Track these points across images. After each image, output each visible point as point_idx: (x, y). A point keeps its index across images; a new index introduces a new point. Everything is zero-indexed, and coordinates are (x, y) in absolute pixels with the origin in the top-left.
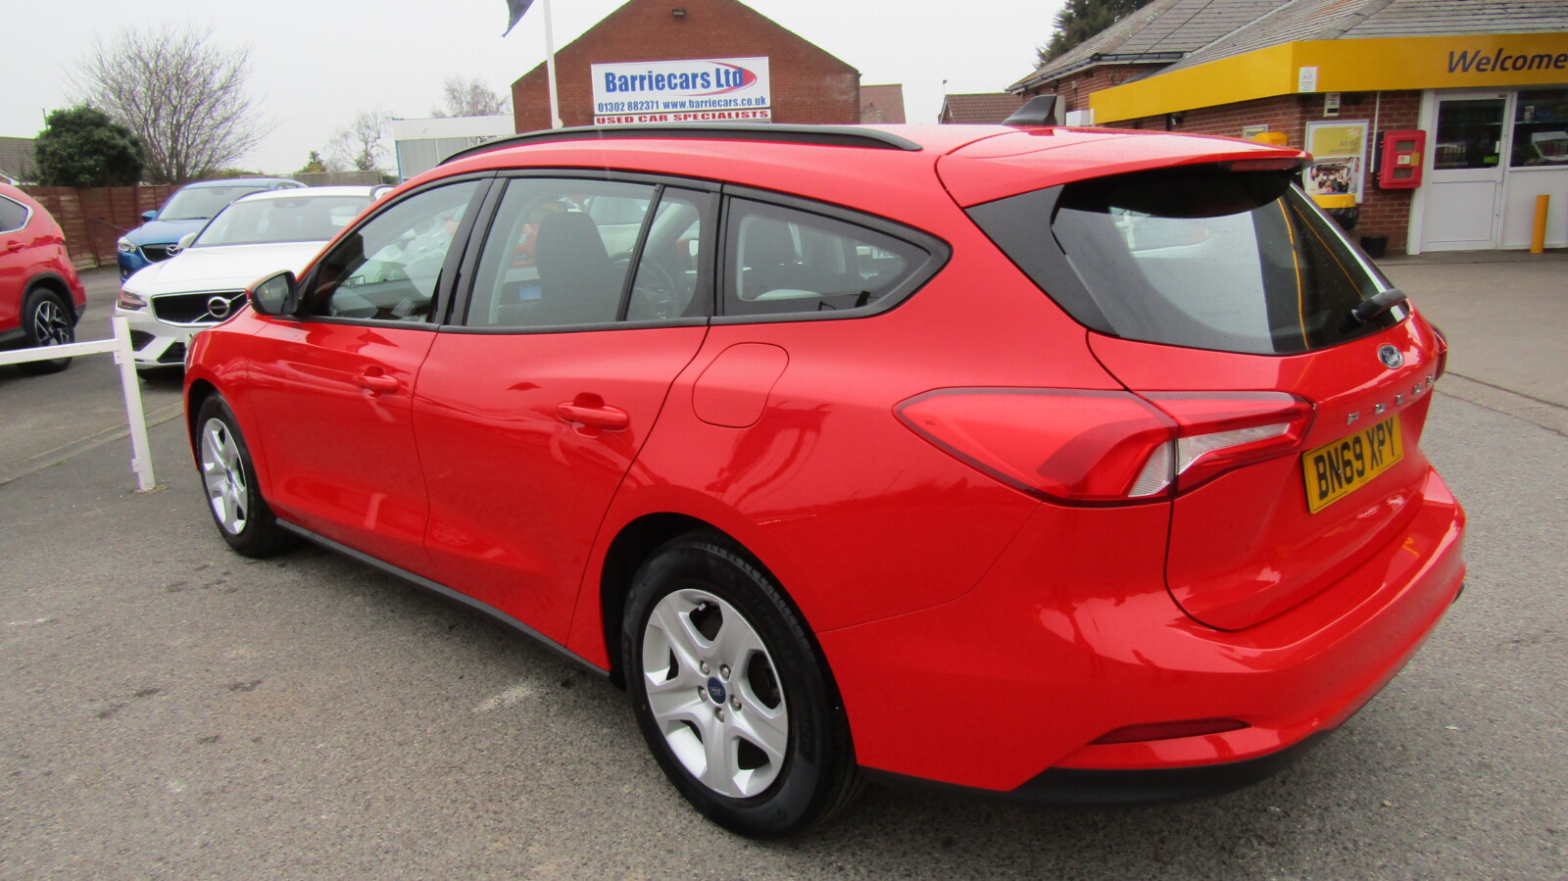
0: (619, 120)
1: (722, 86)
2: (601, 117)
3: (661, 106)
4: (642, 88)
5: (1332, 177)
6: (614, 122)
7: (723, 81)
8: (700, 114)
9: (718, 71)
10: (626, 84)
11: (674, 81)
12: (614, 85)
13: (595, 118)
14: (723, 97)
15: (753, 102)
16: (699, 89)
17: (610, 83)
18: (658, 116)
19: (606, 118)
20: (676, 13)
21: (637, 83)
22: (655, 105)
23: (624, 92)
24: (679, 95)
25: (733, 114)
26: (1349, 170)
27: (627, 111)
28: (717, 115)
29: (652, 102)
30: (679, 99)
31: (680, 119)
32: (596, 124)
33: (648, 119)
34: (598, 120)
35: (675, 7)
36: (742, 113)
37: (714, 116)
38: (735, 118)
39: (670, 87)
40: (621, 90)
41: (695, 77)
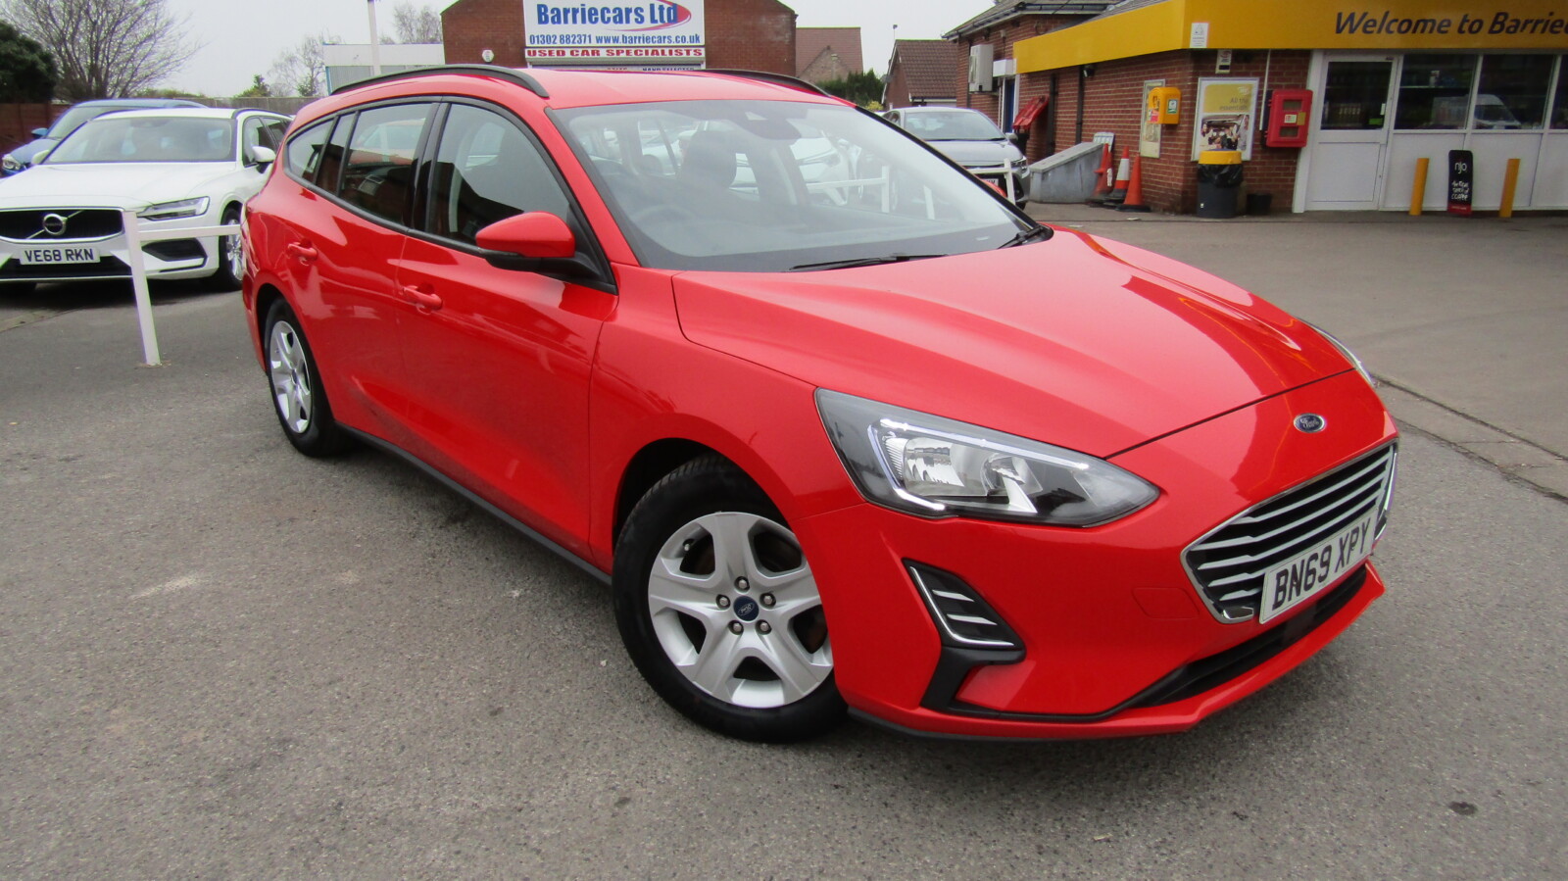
0: (550, 53)
1: (656, 22)
2: (532, 50)
3: (594, 40)
4: (575, 21)
5: (1222, 134)
6: (545, 54)
7: (657, 17)
8: (633, 50)
9: (652, 6)
10: (558, 17)
11: (607, 15)
12: (547, 17)
13: (526, 50)
14: (657, 33)
15: (688, 39)
16: (633, 25)
17: (542, 15)
18: (590, 50)
19: (537, 50)
21: (570, 16)
22: (588, 39)
23: (557, 25)
24: (612, 30)
25: (667, 51)
26: (1238, 127)
27: (559, 44)
28: (650, 52)
29: (585, 36)
30: (612, 34)
31: (613, 54)
32: (527, 56)
33: (580, 53)
34: (529, 52)
36: (676, 51)
37: (647, 52)
38: (668, 55)
39: (603, 21)
40: (553, 22)
41: (628, 11)
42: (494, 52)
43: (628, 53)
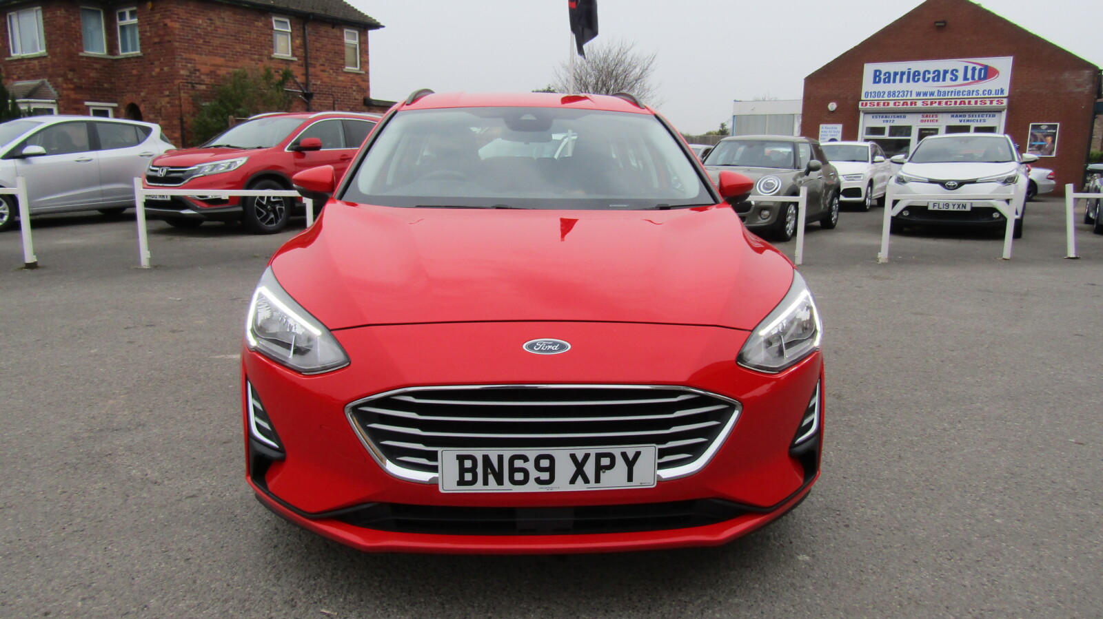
0: (878, 104)
1: (968, 79)
2: (864, 102)
3: (914, 94)
4: (901, 81)
6: (874, 105)
7: (969, 76)
8: (945, 101)
9: (966, 68)
10: (889, 78)
11: (927, 76)
12: (880, 79)
13: (860, 103)
14: (966, 88)
15: (993, 92)
16: (948, 82)
17: (877, 77)
18: (909, 102)
19: (868, 102)
20: (938, 24)
21: (898, 77)
22: (909, 93)
23: (887, 84)
24: (931, 86)
25: (973, 102)
27: (886, 98)
28: (958, 103)
29: (908, 91)
30: (929, 90)
31: (927, 104)
32: (860, 107)
33: (901, 104)
34: (862, 104)
35: (938, 20)
36: (981, 101)
37: (956, 103)
38: (974, 105)
39: (924, 80)
40: (885, 82)
41: (946, 72)
42: (837, 104)
43: (940, 103)
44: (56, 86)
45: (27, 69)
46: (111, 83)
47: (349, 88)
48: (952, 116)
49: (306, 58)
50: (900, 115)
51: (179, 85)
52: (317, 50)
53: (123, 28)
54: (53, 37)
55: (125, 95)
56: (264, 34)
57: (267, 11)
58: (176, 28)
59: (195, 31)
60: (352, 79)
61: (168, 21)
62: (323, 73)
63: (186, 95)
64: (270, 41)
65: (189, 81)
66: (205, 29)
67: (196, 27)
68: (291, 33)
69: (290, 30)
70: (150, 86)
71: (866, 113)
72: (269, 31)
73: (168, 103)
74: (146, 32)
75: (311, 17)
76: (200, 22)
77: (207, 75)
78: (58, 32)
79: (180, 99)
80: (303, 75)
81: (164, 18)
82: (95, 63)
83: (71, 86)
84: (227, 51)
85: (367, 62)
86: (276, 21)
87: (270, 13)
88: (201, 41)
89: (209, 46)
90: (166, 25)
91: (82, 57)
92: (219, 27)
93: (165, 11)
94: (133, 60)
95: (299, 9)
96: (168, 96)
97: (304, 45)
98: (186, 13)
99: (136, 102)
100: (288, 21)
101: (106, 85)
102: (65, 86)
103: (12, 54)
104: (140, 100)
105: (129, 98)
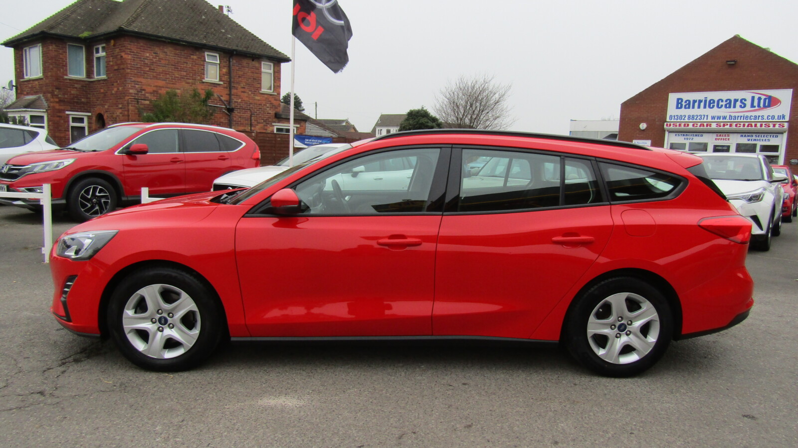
0: (680, 125)
1: (755, 107)
2: (669, 123)
3: (710, 118)
4: (699, 107)
6: (676, 126)
7: (756, 104)
8: (735, 124)
9: (753, 98)
10: (689, 105)
11: (721, 103)
13: (665, 123)
14: (753, 114)
15: (776, 117)
16: (738, 108)
17: (679, 104)
18: (705, 124)
19: (672, 123)
20: (729, 63)
21: (696, 104)
22: (706, 117)
24: (723, 112)
25: (758, 125)
27: (686, 120)
28: (746, 125)
29: (704, 115)
30: (722, 114)
31: (720, 126)
32: (665, 127)
33: (699, 125)
34: (667, 125)
35: (729, 60)
36: (765, 124)
37: (744, 125)
38: (759, 127)
39: (718, 107)
40: (685, 108)
41: (736, 101)
42: (647, 124)
43: (731, 125)
44: (47, 100)
45: (32, 88)
46: (87, 98)
47: (264, 105)
48: (742, 136)
49: (230, 82)
50: (698, 134)
51: (128, 101)
52: (239, 77)
53: (98, 59)
54: (46, 64)
55: (96, 107)
56: (197, 64)
57: (200, 48)
58: (129, 59)
59: (142, 61)
60: (266, 99)
61: (123, 54)
62: (242, 93)
63: (132, 108)
64: (202, 70)
65: (137, 98)
66: (152, 60)
67: (144, 59)
68: (219, 64)
69: (218, 62)
70: (111, 101)
71: (670, 132)
72: (202, 63)
73: (121, 113)
74: (110, 61)
75: (235, 53)
76: (148, 55)
77: (151, 93)
78: (50, 61)
79: (128, 111)
80: (227, 94)
81: (121, 52)
82: (77, 84)
83: (57, 100)
84: (168, 76)
85: (279, 86)
86: (207, 55)
87: (204, 50)
88: (147, 69)
89: (153, 72)
90: (122, 57)
91: (66, 79)
92: (162, 59)
93: (122, 47)
94: (101, 82)
95: (226, 46)
96: (121, 108)
97: (229, 73)
98: (137, 48)
99: (102, 113)
100: (218, 55)
101: (83, 100)
102: (52, 100)
103: (25, 77)
104: (105, 111)
105: (99, 109)
